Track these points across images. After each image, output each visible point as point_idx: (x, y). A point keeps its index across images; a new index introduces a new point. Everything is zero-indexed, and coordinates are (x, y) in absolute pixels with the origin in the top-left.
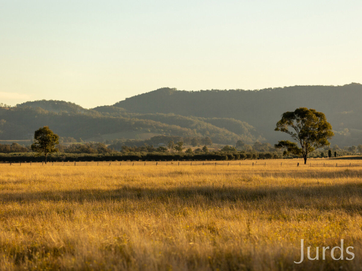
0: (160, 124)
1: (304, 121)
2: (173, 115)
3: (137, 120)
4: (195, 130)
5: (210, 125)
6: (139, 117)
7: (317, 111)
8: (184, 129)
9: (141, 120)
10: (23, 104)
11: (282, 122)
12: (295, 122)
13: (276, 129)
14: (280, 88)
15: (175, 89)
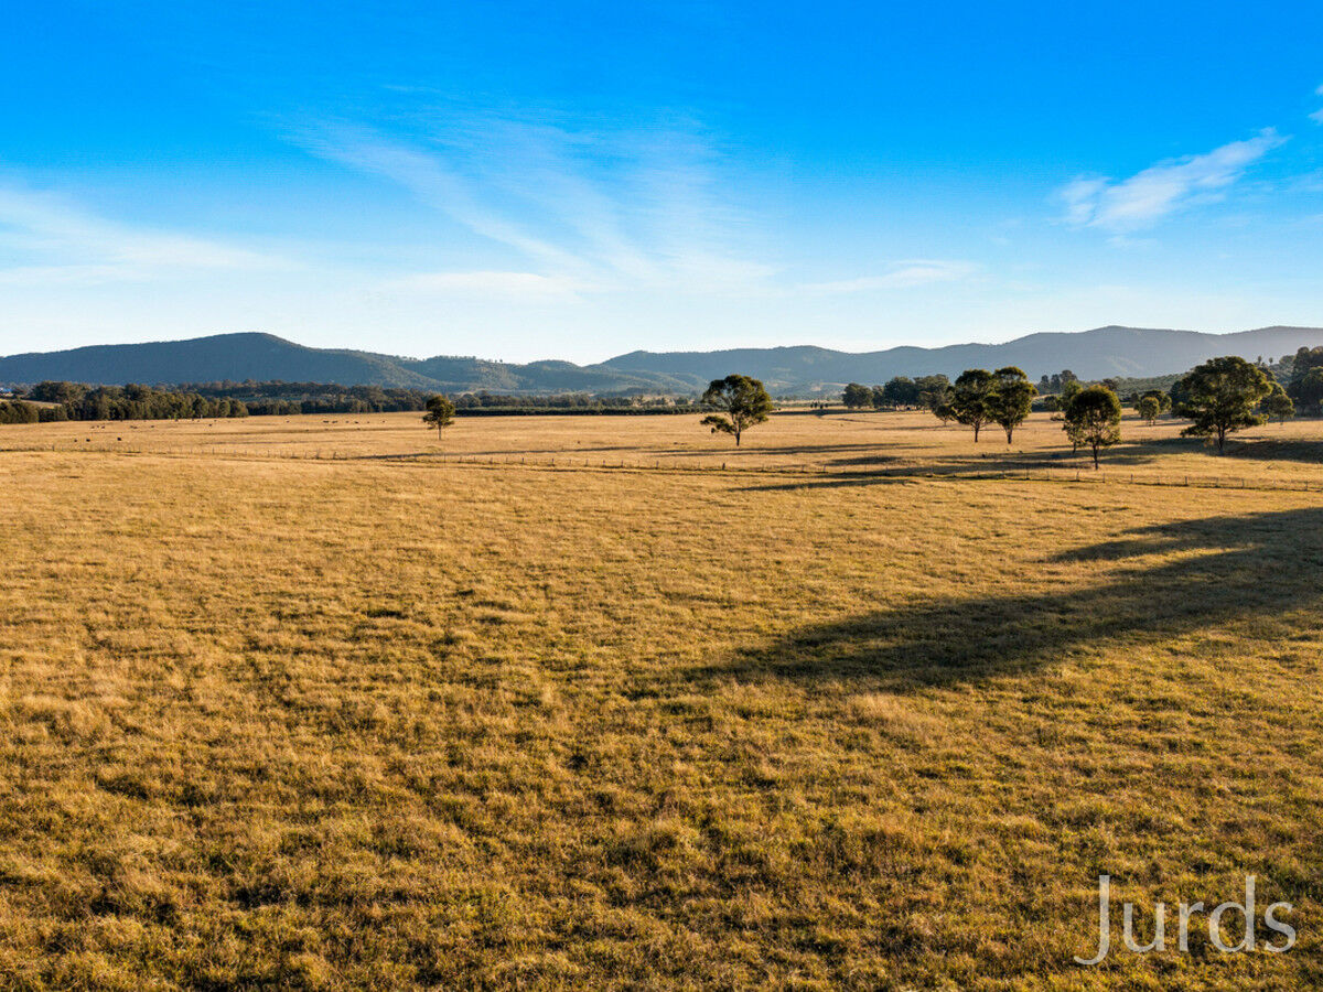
1: (736, 392)
3: (619, 374)
7: (753, 378)
9: (622, 375)
12: (725, 394)
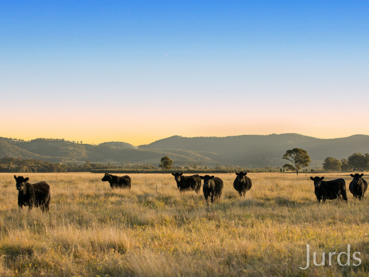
0: (174, 155)
1: (297, 155)
2: (181, 150)
3: (162, 152)
4: (192, 158)
5: (200, 155)
6: (163, 151)
7: (303, 150)
8: (187, 157)
9: (165, 152)
10: (102, 144)
11: (286, 155)
12: (292, 155)
13: (283, 158)
14: (235, 136)
15: (181, 136)
